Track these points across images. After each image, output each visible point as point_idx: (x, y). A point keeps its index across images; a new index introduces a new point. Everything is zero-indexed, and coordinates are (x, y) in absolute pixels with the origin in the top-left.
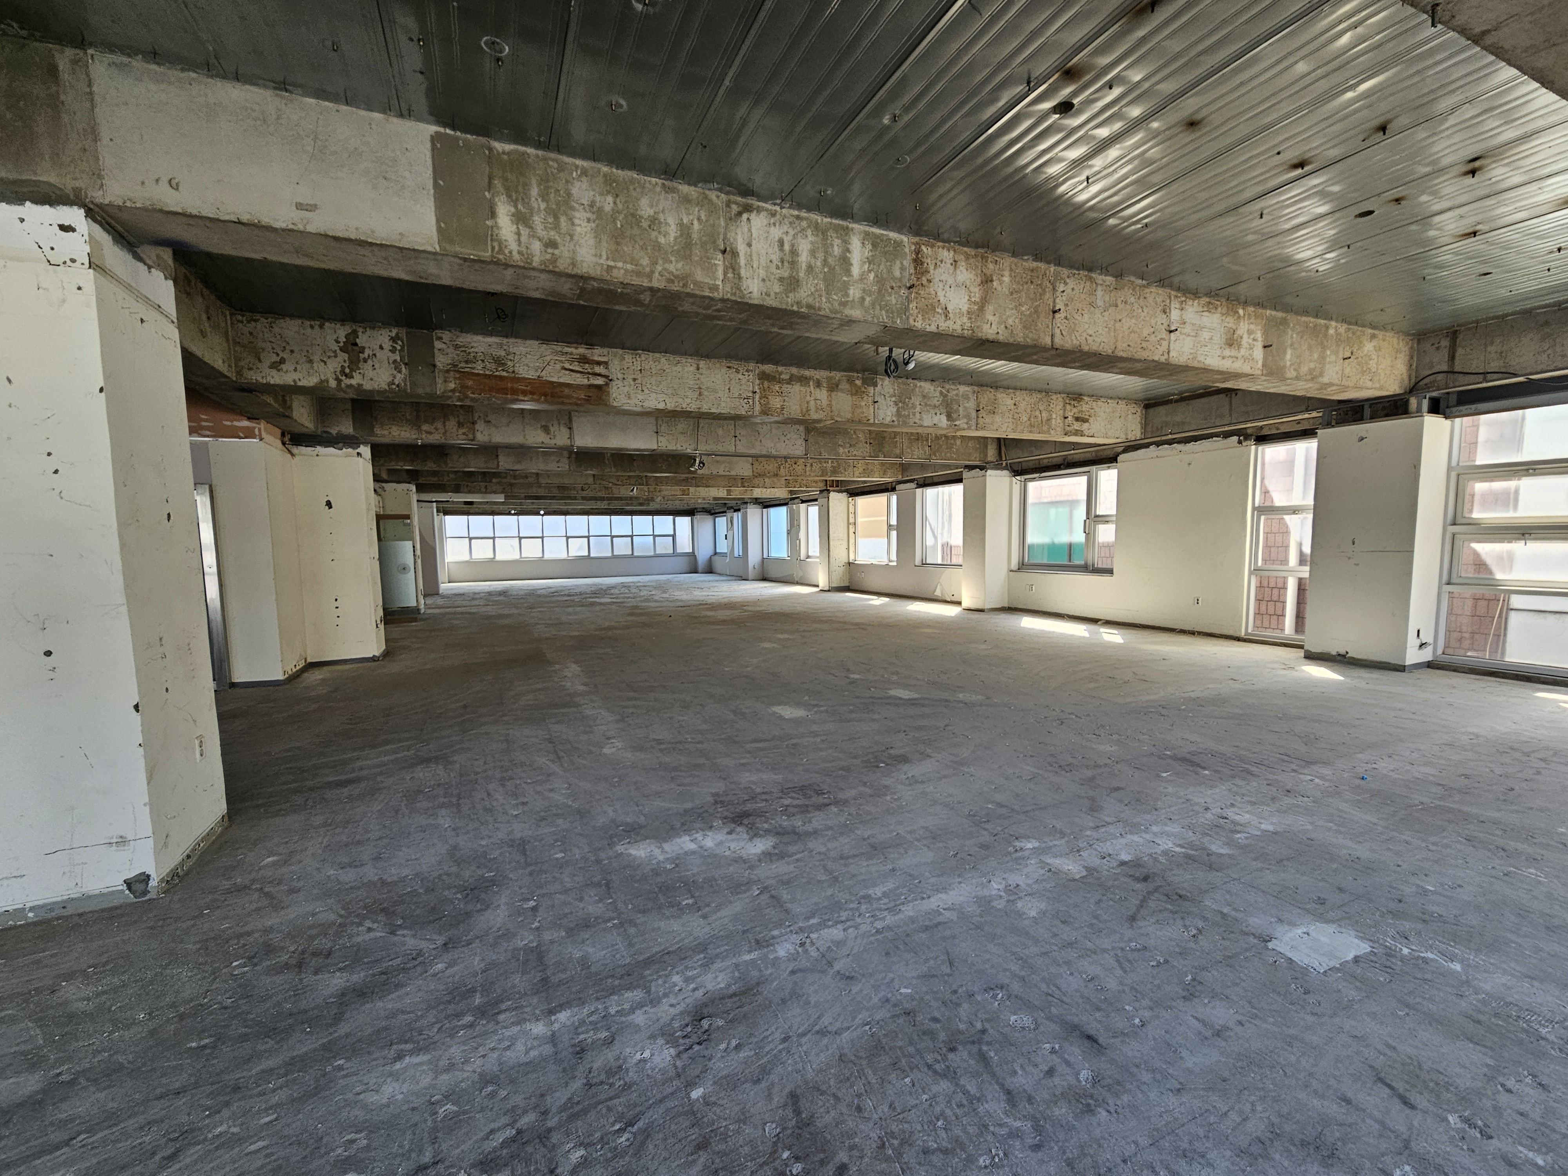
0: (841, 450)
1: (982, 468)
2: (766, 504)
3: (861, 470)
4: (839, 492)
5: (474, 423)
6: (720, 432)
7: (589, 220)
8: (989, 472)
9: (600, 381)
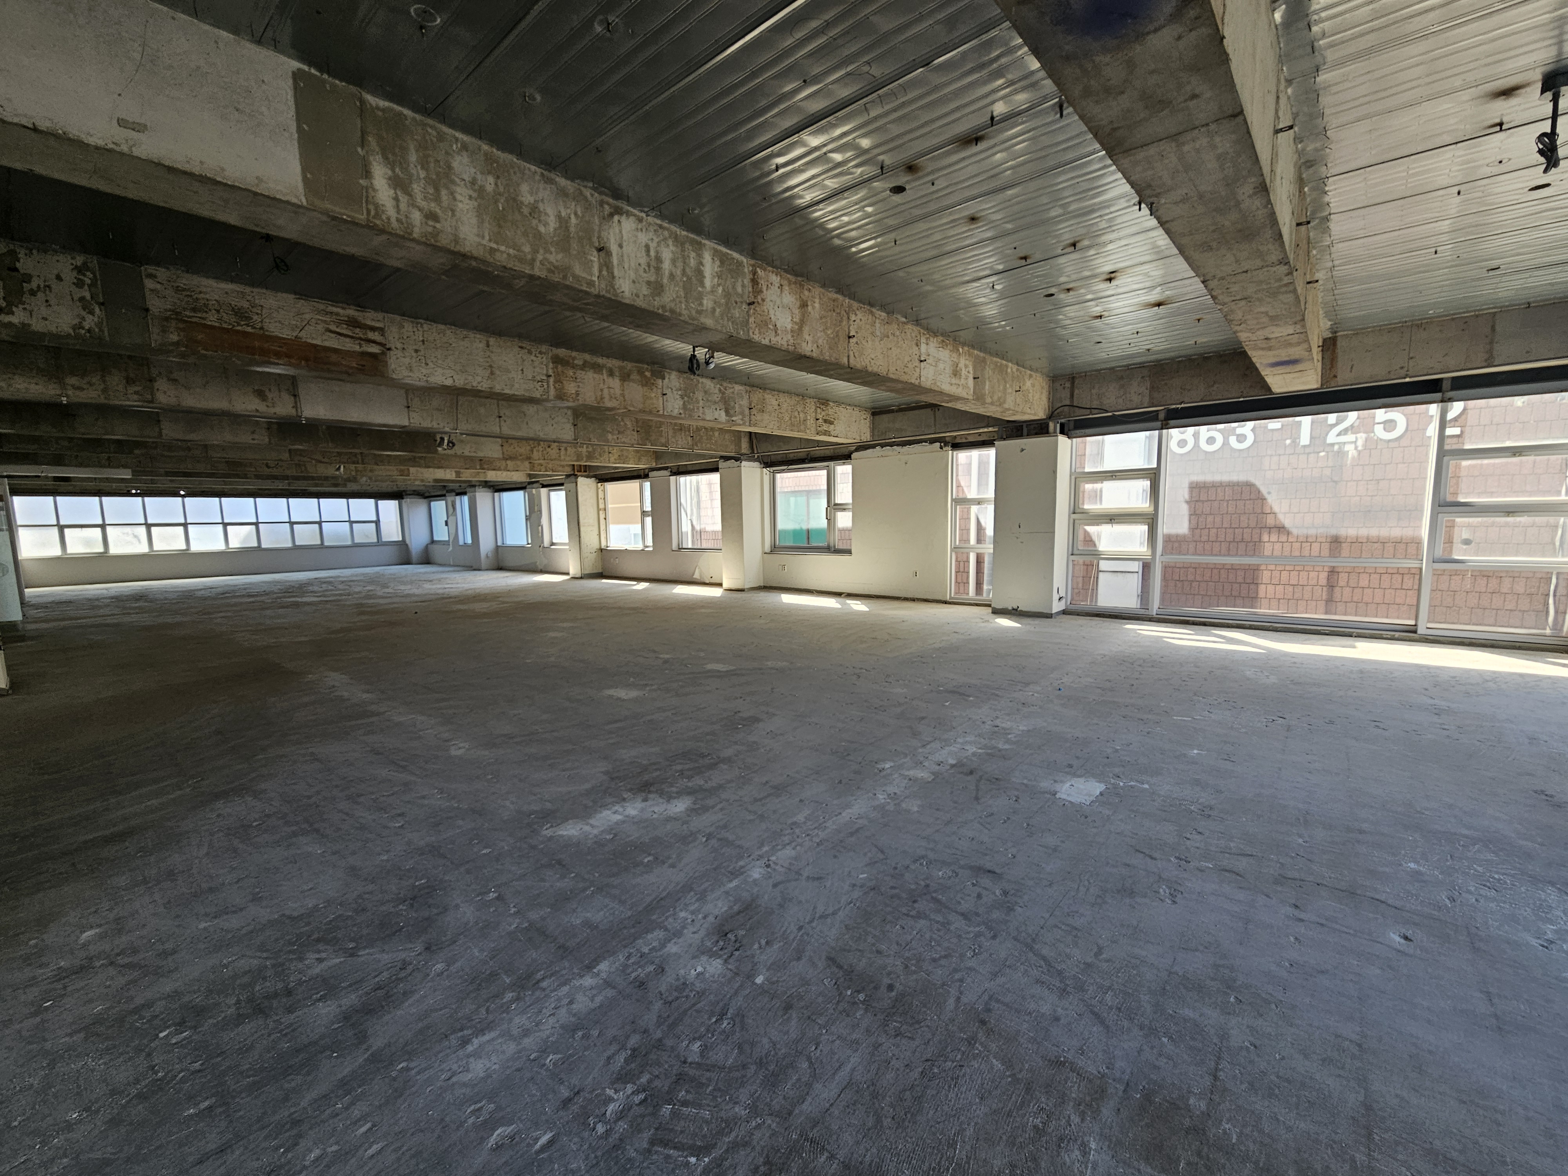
0: (610, 436)
1: (737, 459)
2: (499, 488)
3: (616, 456)
4: (587, 477)
5: (151, 380)
6: (482, 410)
7: (470, 197)
8: (744, 463)
9: (374, 349)
